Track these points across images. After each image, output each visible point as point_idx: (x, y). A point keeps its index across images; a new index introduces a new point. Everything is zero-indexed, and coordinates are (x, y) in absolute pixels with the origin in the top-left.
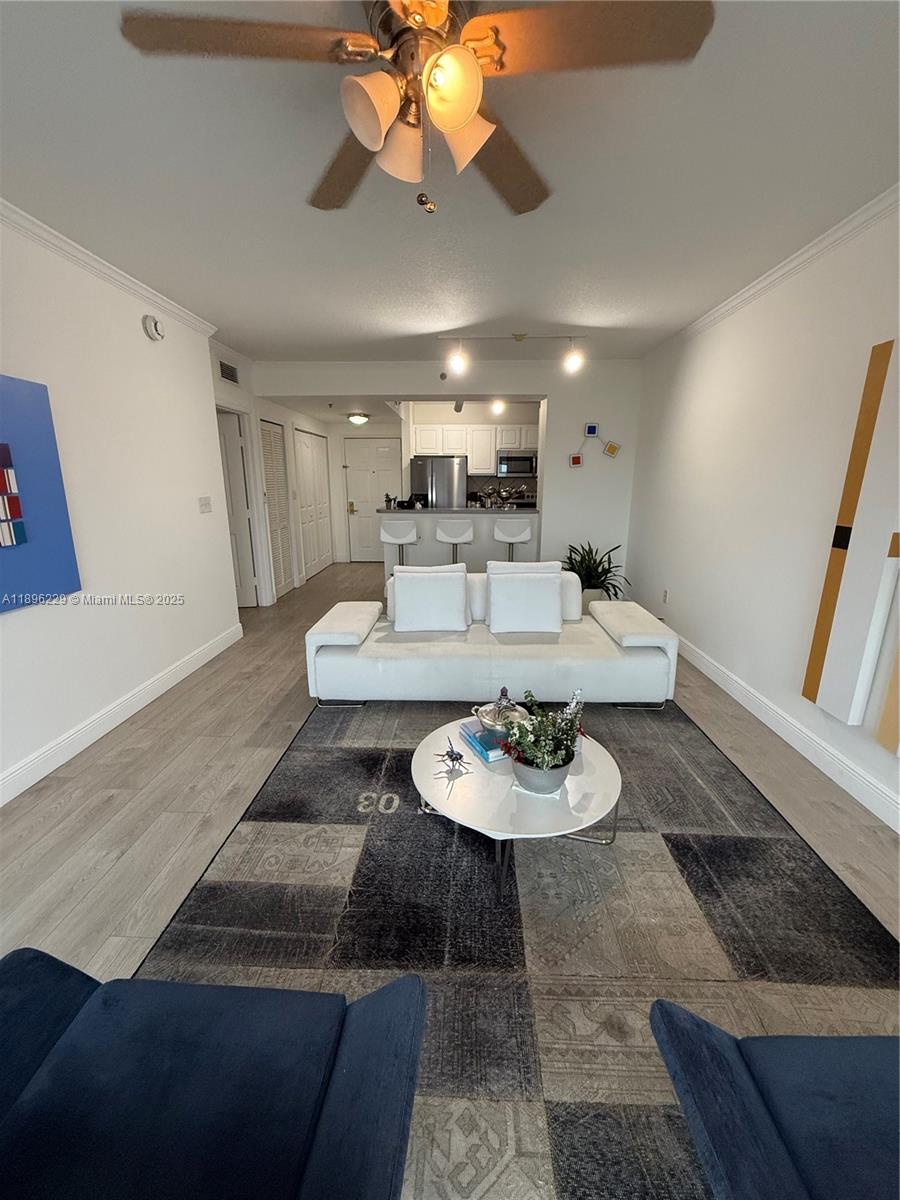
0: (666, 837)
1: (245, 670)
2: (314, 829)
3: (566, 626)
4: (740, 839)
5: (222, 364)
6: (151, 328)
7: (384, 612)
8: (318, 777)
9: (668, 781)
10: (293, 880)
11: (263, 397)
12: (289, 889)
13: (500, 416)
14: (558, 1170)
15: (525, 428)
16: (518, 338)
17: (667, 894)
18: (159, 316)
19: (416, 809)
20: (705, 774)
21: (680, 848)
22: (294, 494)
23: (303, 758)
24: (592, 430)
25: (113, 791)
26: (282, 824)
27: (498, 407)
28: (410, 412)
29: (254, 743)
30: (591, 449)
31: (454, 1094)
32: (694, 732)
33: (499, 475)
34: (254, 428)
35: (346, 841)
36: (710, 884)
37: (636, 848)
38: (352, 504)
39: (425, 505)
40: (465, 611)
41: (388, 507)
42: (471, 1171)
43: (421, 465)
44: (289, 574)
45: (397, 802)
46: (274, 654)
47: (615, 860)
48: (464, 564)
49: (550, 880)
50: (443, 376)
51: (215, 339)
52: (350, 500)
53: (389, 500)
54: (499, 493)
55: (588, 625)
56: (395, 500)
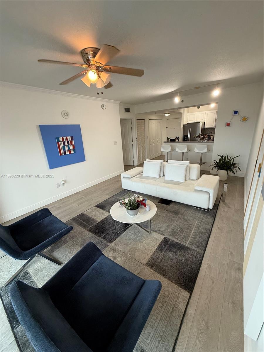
0: (165, 237)
2: (103, 211)
5: (125, 108)
6: (103, 107)
11: (138, 114)
16: (197, 88)
18: (105, 104)
21: (165, 241)
22: (147, 137)
24: (236, 113)
26: (99, 209)
27: (213, 105)
30: (235, 120)
34: (135, 122)
35: (105, 215)
36: (163, 249)
40: (160, 173)
41: (168, 141)
44: (144, 158)
50: (182, 101)
51: (122, 103)
53: (168, 139)
56: (170, 138)
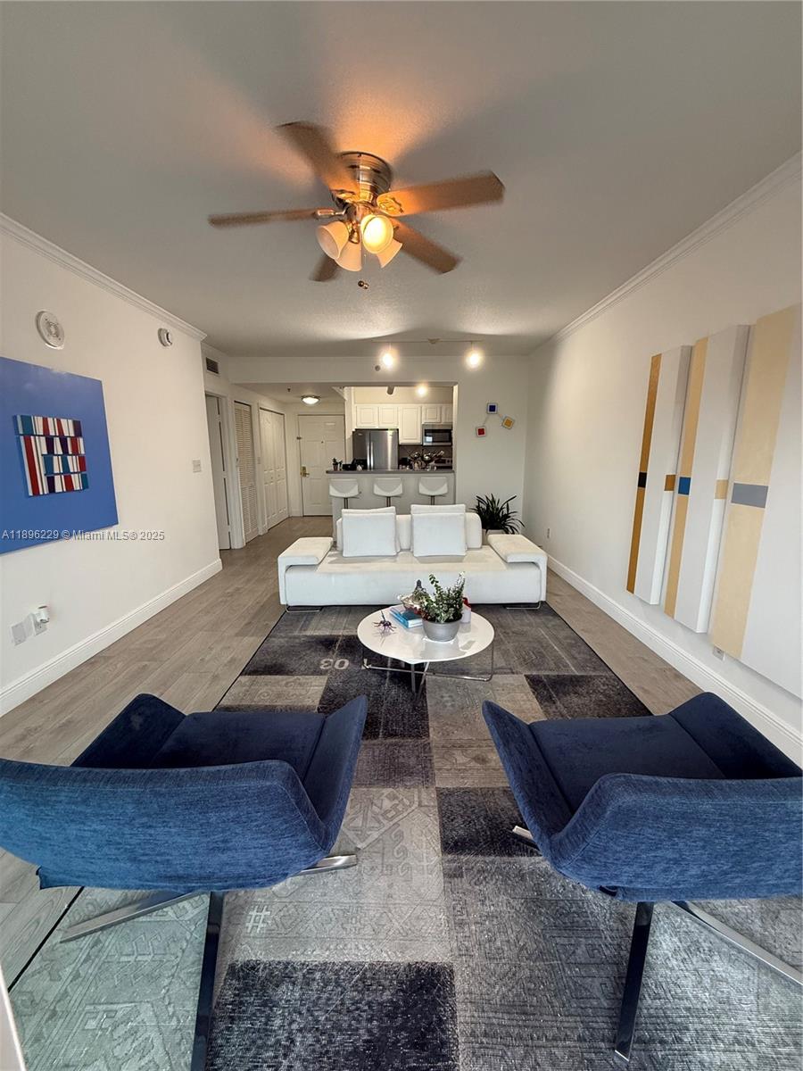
0: (527, 677)
1: (228, 591)
2: (291, 679)
3: (469, 552)
4: (575, 676)
5: (207, 360)
6: (164, 338)
7: (334, 545)
8: (291, 652)
9: (534, 648)
10: (280, 703)
11: (236, 384)
12: (278, 708)
13: (424, 398)
14: (440, 810)
15: (444, 406)
16: (433, 342)
17: (522, 703)
18: (170, 329)
19: (361, 667)
20: (560, 643)
21: (535, 682)
22: (259, 460)
23: (278, 641)
24: (492, 408)
25: (146, 663)
26: (269, 676)
27: (422, 390)
28: (350, 394)
29: (241, 634)
30: (493, 424)
31: (383, 787)
32: (558, 621)
33: (425, 444)
34: (230, 409)
35: (314, 684)
36: (551, 697)
37: (506, 682)
38: (304, 468)
39: (365, 467)
40: (395, 541)
41: (335, 469)
42: (393, 813)
43: (361, 437)
44: (255, 525)
45: (347, 663)
46: (249, 581)
47: (492, 689)
48: (394, 508)
49: (448, 699)
50: (377, 368)
51: (204, 342)
52: (303, 465)
53: (335, 464)
54: (422, 457)
55: (487, 551)
56: (340, 463)
